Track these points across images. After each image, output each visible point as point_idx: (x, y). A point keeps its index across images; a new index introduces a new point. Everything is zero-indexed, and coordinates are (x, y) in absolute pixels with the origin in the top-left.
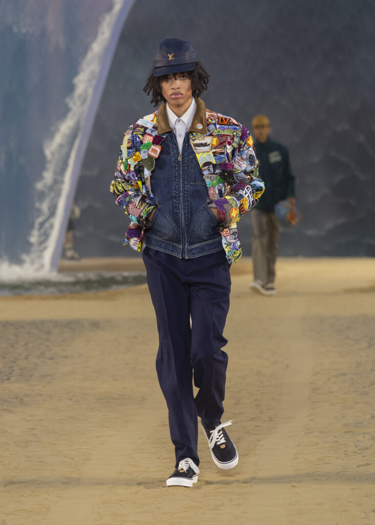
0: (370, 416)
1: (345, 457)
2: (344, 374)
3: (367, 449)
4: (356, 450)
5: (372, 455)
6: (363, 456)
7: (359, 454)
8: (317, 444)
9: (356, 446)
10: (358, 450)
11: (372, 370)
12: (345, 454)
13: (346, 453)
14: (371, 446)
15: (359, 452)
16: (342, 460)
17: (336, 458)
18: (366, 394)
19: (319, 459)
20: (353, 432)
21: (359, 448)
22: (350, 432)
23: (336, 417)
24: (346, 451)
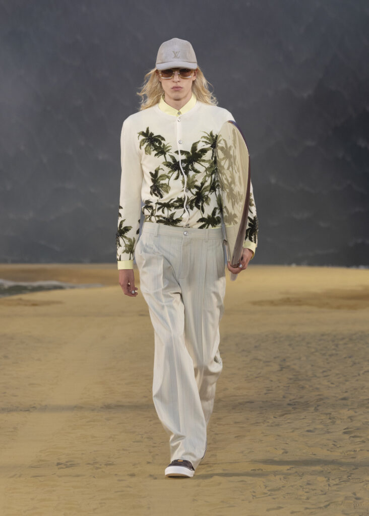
0: (282, 451)
1: (253, 498)
2: (251, 402)
3: (279, 489)
4: (266, 491)
5: (284, 497)
6: (274, 498)
7: (269, 495)
8: (220, 484)
9: (266, 487)
10: (269, 490)
11: (284, 397)
12: (252, 495)
13: (254, 494)
14: (283, 487)
15: (269, 493)
16: (250, 502)
17: (243, 500)
18: (278, 425)
19: (222, 502)
20: (262, 470)
21: (268, 489)
22: (258, 470)
23: (242, 452)
24: (254, 492)
